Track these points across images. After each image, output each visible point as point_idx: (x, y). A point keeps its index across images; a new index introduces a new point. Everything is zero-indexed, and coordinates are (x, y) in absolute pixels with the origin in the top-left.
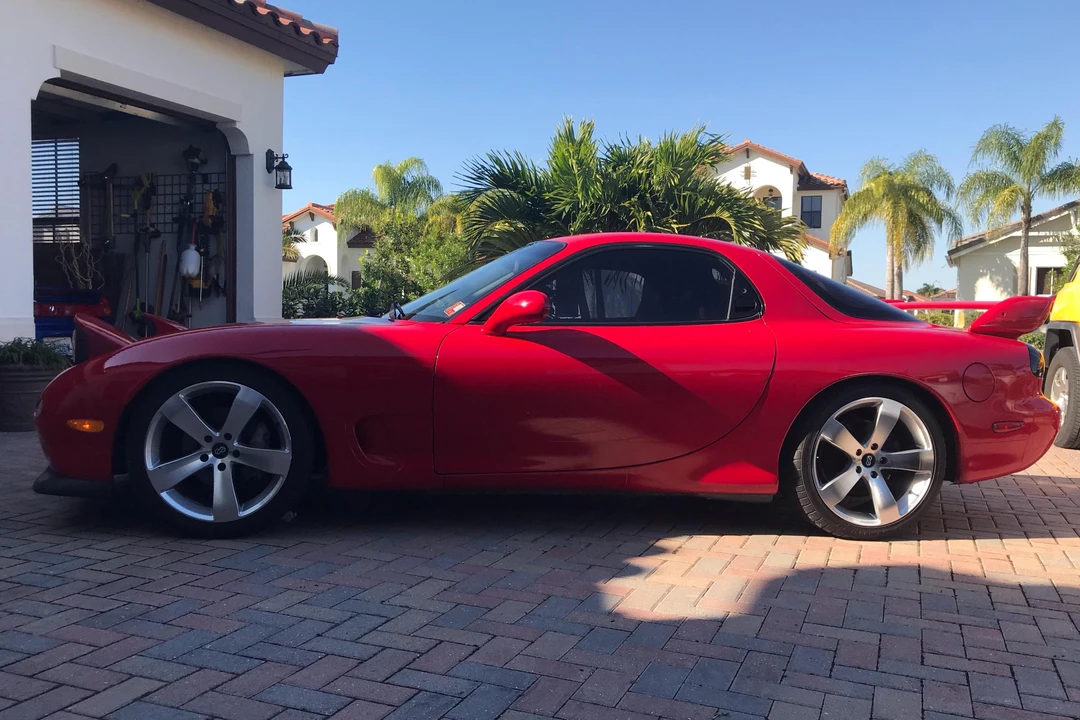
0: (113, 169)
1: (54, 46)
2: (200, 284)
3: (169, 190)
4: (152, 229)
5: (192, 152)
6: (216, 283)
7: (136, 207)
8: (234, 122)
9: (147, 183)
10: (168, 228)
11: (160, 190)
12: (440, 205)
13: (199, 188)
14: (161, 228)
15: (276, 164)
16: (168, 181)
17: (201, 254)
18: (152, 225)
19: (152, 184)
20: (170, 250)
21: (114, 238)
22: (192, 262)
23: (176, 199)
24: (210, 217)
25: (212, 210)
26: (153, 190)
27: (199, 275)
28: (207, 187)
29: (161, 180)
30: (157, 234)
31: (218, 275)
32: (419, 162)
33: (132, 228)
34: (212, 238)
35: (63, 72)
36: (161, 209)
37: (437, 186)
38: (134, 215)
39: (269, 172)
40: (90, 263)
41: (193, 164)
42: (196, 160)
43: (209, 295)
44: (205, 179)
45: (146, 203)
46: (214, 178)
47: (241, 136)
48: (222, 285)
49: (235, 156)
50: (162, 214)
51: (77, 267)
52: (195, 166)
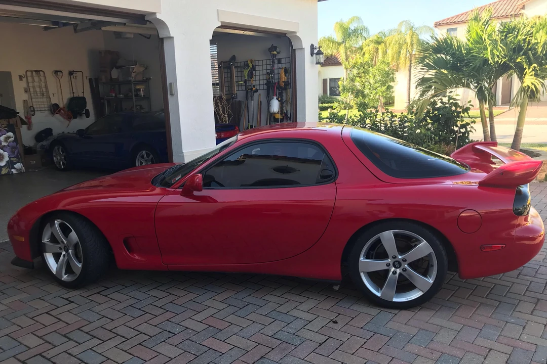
0: (234, 58)
1: (218, 10)
2: (279, 116)
3: (261, 68)
4: (254, 89)
5: (274, 48)
6: (286, 115)
7: (246, 78)
8: (295, 32)
9: (251, 65)
10: (262, 87)
11: (257, 68)
12: (370, 41)
13: (276, 66)
14: (258, 87)
15: (315, 51)
16: (261, 63)
17: (279, 101)
18: (254, 86)
19: (253, 65)
20: (263, 99)
21: (236, 93)
22: (275, 106)
23: (265, 72)
24: (283, 82)
25: (284, 78)
26: (253, 68)
27: (279, 111)
28: (280, 65)
29: (257, 63)
30: (256, 91)
31: (287, 111)
32: (358, 19)
33: (244, 88)
34: (284, 92)
35: (222, 22)
36: (258, 78)
37: (366, 29)
38: (245, 82)
39: (312, 56)
40: (226, 107)
41: (274, 54)
42: (275, 53)
43: (283, 121)
44: (279, 61)
45: (251, 75)
46: (283, 61)
47: (298, 38)
48: (289, 116)
49: (295, 49)
50: (259, 80)
51: (221, 110)
52: (274, 56)
